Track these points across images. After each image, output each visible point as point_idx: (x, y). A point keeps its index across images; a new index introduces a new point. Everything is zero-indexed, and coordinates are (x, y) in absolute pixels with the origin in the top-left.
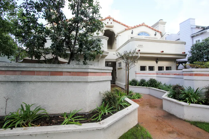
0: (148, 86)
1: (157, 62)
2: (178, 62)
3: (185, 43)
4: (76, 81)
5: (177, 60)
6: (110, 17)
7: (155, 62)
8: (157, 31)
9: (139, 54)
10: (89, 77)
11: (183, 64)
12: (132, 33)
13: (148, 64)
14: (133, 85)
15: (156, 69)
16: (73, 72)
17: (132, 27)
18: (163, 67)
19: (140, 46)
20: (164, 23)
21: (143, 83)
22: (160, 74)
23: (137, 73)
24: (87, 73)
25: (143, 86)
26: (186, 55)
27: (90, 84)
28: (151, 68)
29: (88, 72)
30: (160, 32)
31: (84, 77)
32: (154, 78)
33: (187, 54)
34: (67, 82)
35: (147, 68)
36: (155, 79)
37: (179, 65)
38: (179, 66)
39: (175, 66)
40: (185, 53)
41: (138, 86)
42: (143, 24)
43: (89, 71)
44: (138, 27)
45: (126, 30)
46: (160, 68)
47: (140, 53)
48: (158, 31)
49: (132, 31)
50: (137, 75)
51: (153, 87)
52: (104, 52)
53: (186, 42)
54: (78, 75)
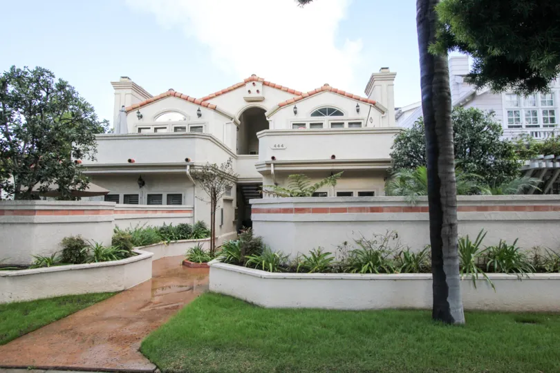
4: (20, 221)
8: (363, 101)
9: (272, 165)
10: (35, 216)
12: (295, 113)
16: (17, 210)
17: (296, 99)
18: (352, 193)
19: (278, 148)
20: (392, 77)
24: (33, 212)
27: (39, 227)
29: (35, 210)
30: (371, 103)
31: (30, 217)
34: (9, 225)
42: (325, 88)
43: (37, 208)
45: (280, 106)
48: (365, 101)
49: (295, 108)
52: (195, 167)
54: (22, 214)
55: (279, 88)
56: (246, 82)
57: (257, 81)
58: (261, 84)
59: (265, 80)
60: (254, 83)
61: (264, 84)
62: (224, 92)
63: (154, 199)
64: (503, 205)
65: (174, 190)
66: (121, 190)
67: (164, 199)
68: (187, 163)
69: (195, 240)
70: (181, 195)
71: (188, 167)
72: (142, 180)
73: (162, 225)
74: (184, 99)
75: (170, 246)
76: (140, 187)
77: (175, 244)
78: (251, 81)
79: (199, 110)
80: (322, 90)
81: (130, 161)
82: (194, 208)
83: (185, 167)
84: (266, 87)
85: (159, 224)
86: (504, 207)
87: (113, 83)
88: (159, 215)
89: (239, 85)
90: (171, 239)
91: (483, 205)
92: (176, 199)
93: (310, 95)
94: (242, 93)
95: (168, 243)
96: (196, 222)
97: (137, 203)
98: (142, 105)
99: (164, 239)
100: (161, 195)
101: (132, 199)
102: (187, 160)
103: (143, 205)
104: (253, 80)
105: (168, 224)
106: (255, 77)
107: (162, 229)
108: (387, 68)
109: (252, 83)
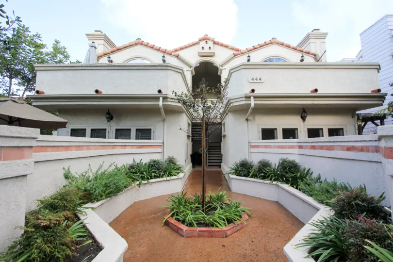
0: (274, 180)
1: (303, 118)
2: (361, 118)
3: (378, 67)
5: (357, 112)
6: (207, 37)
7: (298, 119)
8: (306, 53)
9: (252, 98)
11: (376, 121)
12: (249, 61)
13: (280, 123)
14: (240, 176)
15: (303, 135)
17: (249, 50)
18: (322, 129)
19: (255, 81)
20: (324, 36)
21: (263, 172)
22: (306, 147)
23: (252, 144)
25: (264, 178)
26: (382, 97)
28: (290, 133)
30: (312, 54)
32: (291, 158)
33: (386, 94)
35: (280, 133)
36: (294, 161)
37: (365, 125)
38: (366, 127)
39: (353, 127)
40: (379, 91)
41: (252, 177)
42: (273, 41)
44: (260, 47)
45: (235, 55)
46: (314, 133)
47: (255, 97)
48: (308, 53)
49: (249, 56)
50: (253, 150)
51: (287, 182)
52: (169, 100)
53: (380, 64)
55: (226, 47)
56: (200, 40)
57: (209, 39)
58: (212, 43)
59: (215, 40)
60: (206, 42)
61: (215, 43)
63: (121, 133)
65: (143, 124)
66: (88, 124)
67: (133, 133)
68: (159, 95)
69: (168, 178)
70: (150, 130)
71: (161, 99)
72: (110, 114)
73: (131, 162)
74: (150, 47)
75: (142, 187)
76: (108, 121)
77: (147, 185)
79: (164, 57)
81: (97, 91)
82: (163, 143)
83: (157, 98)
84: (216, 45)
85: (128, 161)
87: (87, 35)
88: (127, 150)
90: (143, 178)
92: (144, 134)
94: (197, 49)
95: (139, 185)
96: (166, 157)
97: (104, 137)
98: (112, 52)
99: (134, 180)
100: (130, 130)
101: (98, 133)
102: (160, 91)
103: (110, 139)
104: (206, 39)
105: (138, 161)
107: (132, 167)
108: (318, 30)
109: (205, 41)
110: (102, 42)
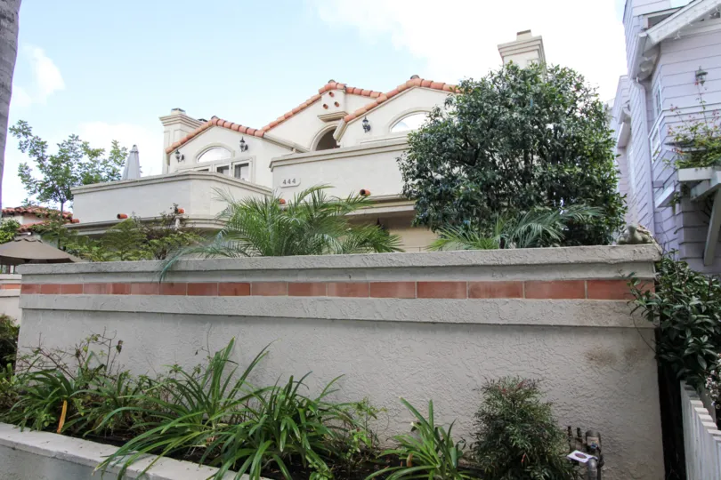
12: (365, 128)
17: (368, 108)
19: (288, 185)
44: (388, 98)
45: (346, 121)
56: (322, 92)
57: (336, 88)
58: (342, 93)
59: (348, 86)
60: (330, 93)
61: (347, 91)
62: (295, 113)
64: (345, 279)
68: (176, 216)
71: (177, 221)
74: (227, 128)
78: (327, 90)
79: (243, 141)
80: (408, 87)
81: (119, 216)
86: (347, 284)
87: (162, 119)
89: (314, 99)
91: (301, 279)
93: (390, 97)
94: (317, 109)
102: (177, 211)
104: (329, 90)
106: (333, 84)
108: (529, 31)
109: (328, 93)
110: (178, 126)
